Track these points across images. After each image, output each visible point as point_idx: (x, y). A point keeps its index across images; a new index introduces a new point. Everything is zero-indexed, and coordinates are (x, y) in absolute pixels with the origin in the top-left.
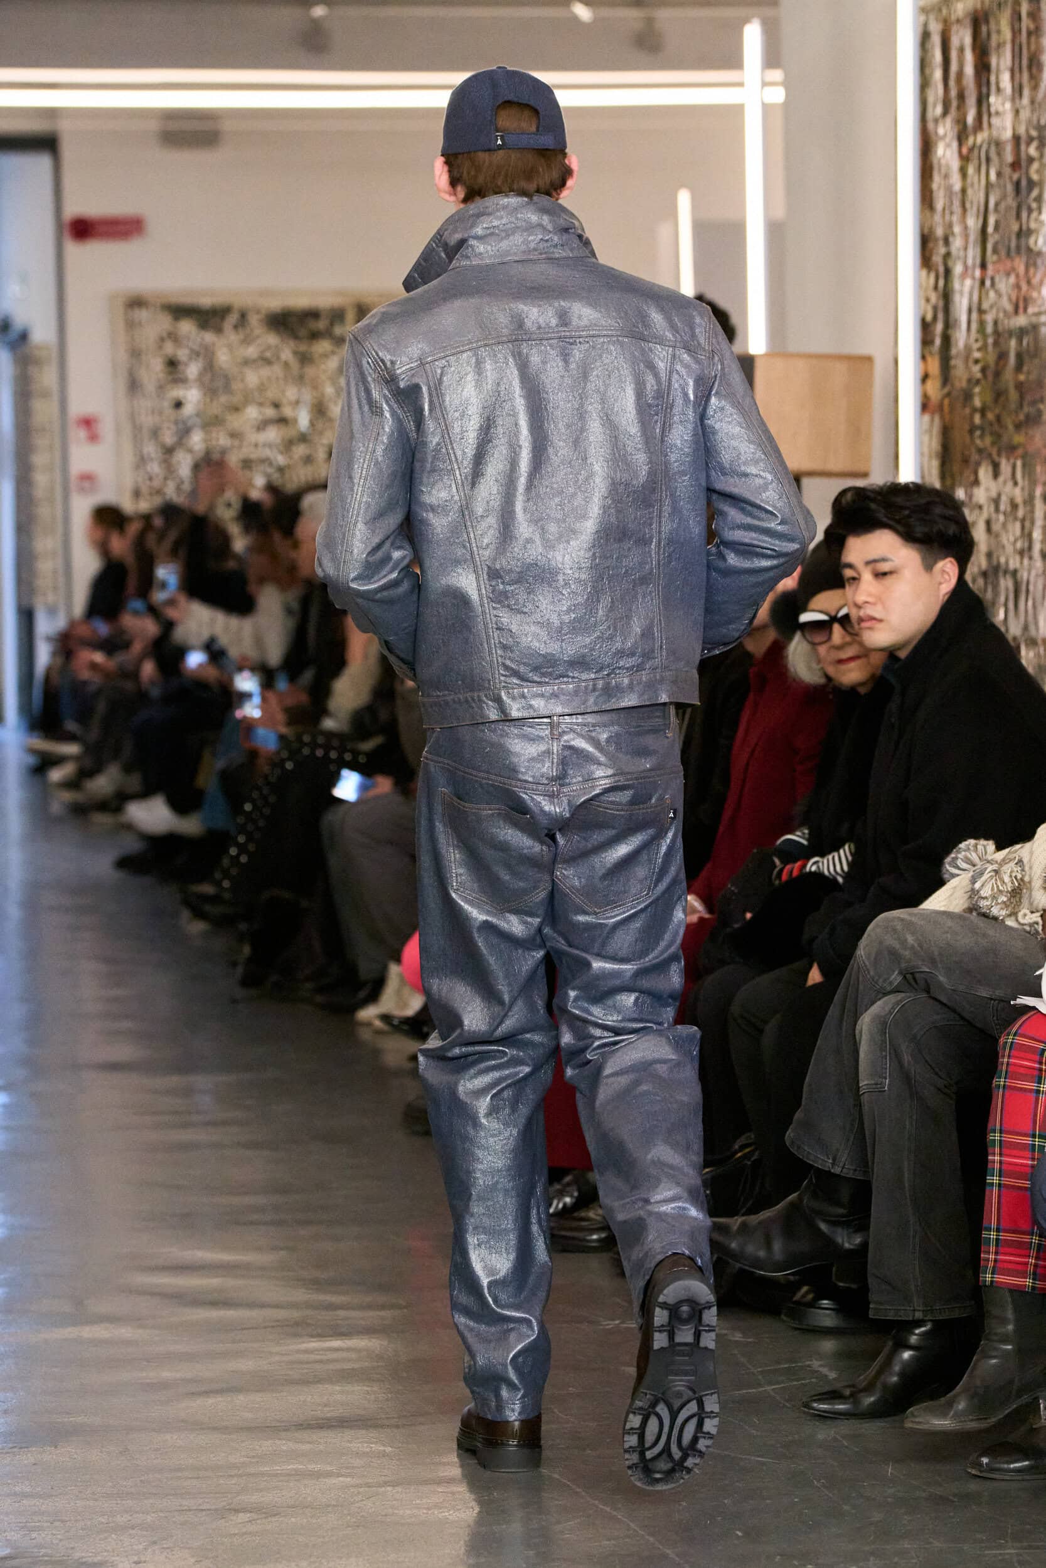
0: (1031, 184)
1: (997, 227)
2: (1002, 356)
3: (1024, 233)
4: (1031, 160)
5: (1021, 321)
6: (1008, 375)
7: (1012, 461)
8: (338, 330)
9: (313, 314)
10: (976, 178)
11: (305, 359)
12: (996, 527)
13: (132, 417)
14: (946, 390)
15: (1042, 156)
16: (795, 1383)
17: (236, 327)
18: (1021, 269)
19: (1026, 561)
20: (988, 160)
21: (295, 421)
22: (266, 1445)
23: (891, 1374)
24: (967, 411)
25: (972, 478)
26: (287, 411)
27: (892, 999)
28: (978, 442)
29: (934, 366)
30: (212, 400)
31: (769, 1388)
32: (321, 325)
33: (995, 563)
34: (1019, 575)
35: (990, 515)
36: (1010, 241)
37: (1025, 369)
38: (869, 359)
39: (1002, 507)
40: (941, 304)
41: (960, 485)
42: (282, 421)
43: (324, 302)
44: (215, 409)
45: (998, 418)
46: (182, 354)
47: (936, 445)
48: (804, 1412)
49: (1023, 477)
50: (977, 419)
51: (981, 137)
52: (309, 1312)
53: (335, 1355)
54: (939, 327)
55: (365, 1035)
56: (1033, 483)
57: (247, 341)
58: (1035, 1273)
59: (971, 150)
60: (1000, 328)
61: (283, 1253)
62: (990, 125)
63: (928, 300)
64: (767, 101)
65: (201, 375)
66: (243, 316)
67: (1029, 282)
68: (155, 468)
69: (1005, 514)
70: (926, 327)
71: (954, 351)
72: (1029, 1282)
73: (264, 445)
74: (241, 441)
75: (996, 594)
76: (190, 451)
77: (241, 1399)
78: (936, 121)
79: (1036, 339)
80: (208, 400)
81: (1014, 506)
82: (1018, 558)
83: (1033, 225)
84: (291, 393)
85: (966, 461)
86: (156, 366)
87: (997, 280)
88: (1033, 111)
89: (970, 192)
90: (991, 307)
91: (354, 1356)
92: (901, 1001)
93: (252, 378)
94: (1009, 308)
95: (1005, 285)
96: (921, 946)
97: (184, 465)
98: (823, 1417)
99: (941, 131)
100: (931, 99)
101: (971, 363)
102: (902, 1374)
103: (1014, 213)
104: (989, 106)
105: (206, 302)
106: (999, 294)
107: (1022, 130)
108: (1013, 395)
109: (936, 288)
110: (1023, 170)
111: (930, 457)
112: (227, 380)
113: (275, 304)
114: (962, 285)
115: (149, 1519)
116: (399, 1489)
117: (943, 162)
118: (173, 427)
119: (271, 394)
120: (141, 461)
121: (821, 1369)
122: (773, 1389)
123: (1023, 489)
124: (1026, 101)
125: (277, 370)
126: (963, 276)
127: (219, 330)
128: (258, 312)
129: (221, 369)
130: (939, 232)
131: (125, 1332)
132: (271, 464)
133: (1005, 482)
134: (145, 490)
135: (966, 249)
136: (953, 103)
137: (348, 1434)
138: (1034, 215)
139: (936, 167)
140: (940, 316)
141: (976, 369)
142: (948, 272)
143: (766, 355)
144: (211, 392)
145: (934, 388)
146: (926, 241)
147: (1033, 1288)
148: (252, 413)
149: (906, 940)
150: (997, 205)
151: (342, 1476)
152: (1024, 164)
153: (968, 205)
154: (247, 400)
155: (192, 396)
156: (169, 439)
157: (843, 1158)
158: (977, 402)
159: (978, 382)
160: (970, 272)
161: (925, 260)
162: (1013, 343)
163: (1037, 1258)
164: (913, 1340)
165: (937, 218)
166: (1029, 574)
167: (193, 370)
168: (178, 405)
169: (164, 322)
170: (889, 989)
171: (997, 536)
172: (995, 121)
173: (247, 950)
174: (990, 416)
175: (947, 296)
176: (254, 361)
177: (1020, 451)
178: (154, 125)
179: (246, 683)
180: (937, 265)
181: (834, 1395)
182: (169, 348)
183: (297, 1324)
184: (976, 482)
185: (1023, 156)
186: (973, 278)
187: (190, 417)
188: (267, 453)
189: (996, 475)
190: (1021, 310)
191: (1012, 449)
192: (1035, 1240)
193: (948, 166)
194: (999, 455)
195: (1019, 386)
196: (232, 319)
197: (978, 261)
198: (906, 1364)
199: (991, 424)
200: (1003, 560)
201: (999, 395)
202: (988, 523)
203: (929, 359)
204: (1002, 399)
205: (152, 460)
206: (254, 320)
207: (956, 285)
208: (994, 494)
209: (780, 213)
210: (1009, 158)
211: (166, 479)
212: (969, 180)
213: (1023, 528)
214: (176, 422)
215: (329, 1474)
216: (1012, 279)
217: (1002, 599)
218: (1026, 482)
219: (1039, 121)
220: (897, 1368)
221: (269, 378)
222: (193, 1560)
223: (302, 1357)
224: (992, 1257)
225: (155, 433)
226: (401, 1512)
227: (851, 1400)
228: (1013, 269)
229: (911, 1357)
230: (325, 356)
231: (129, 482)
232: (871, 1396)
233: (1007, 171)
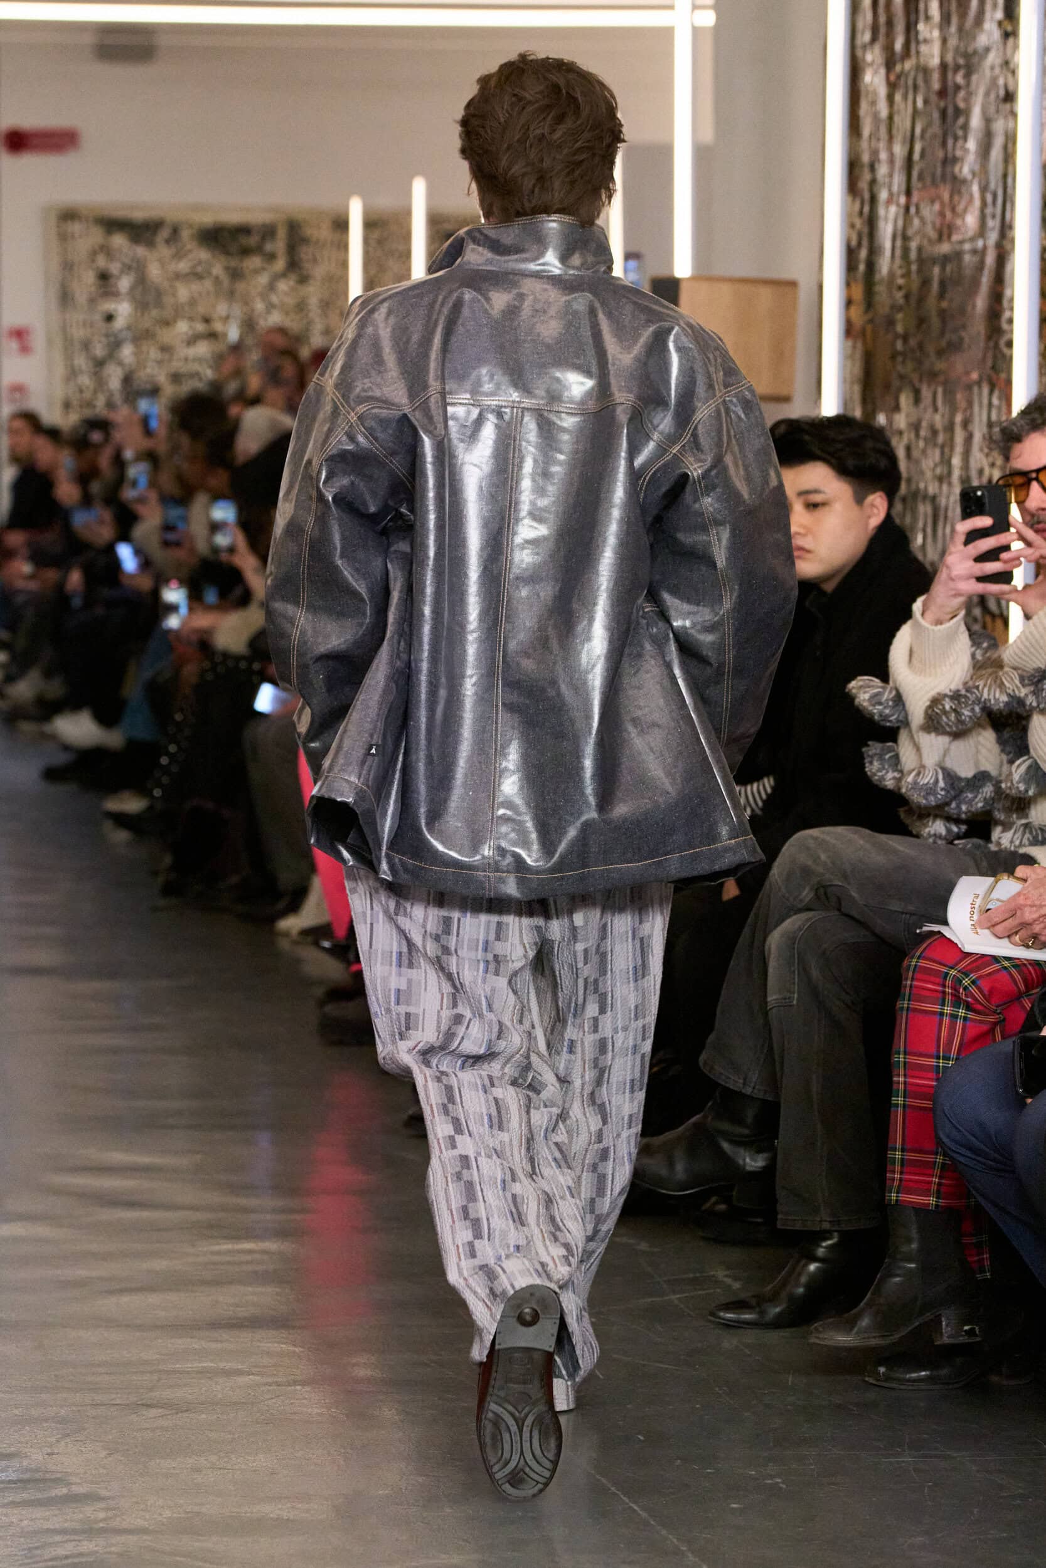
0: (958, 112)
1: (923, 154)
2: (926, 283)
3: (950, 161)
4: (958, 88)
5: (945, 248)
6: (932, 302)
7: (933, 387)
8: (269, 247)
9: (244, 230)
10: (902, 106)
11: (236, 275)
12: (915, 453)
13: (64, 329)
14: (870, 316)
15: (968, 84)
16: (700, 1292)
17: (167, 242)
18: (946, 196)
19: (945, 487)
20: (915, 87)
21: (225, 335)
22: (180, 1343)
23: (798, 1285)
24: (890, 336)
25: (893, 404)
26: (218, 326)
27: (804, 916)
28: (899, 368)
29: (858, 292)
30: (143, 314)
31: (674, 1297)
32: (253, 241)
33: (914, 487)
34: (938, 499)
35: (909, 440)
36: (935, 166)
37: (948, 296)
38: (793, 284)
39: (923, 433)
40: (866, 230)
41: (881, 411)
42: (212, 336)
43: (256, 218)
44: (146, 323)
45: (921, 346)
46: (114, 268)
47: (858, 369)
48: (710, 1321)
49: (944, 402)
50: (899, 345)
51: (908, 65)
52: (221, 1215)
53: (249, 1258)
54: (863, 253)
55: (284, 944)
56: (953, 410)
57: (178, 256)
58: (938, 1191)
59: (899, 77)
60: (924, 256)
61: (199, 1157)
62: (918, 53)
63: (852, 226)
64: (697, 24)
65: (132, 289)
66: (175, 231)
67: (953, 210)
68: (85, 380)
69: (925, 439)
70: (850, 254)
71: (877, 277)
72: (932, 1200)
73: (194, 360)
74: (172, 355)
75: (915, 519)
76: (120, 363)
77: (154, 1299)
78: (864, 47)
79: (960, 267)
80: (139, 314)
81: (934, 432)
82: (937, 484)
83: (958, 153)
84: (222, 309)
85: (887, 386)
86: (89, 278)
87: (922, 206)
88: (960, 39)
89: (896, 118)
90: (917, 232)
91: (265, 1257)
92: (810, 919)
93: (183, 292)
94: (933, 235)
95: (929, 212)
96: (833, 863)
97: (114, 378)
98: (729, 1326)
99: (869, 57)
100: (860, 25)
101: (895, 292)
102: (808, 1286)
103: (939, 141)
104: (917, 33)
105: (138, 215)
106: (922, 220)
107: (949, 58)
108: (935, 322)
109: (861, 213)
110: (950, 98)
111: (852, 383)
112: (159, 294)
113: (207, 219)
114: (887, 211)
115: (63, 1412)
116: (308, 1388)
117: (871, 89)
118: (103, 339)
119: (201, 309)
120: (72, 373)
121: (726, 1279)
122: (679, 1299)
123: (943, 416)
124: (953, 29)
125: (208, 284)
126: (889, 202)
127: (150, 244)
128: (191, 226)
129: (153, 283)
130: (866, 158)
131: (42, 1230)
132: (200, 379)
133: (925, 409)
134: (75, 403)
135: (891, 175)
136: (882, 31)
137: (260, 1334)
138: (960, 143)
139: (863, 94)
140: (865, 242)
141: (899, 296)
142: (873, 199)
143: (693, 278)
144: (142, 306)
145: (856, 313)
146: (853, 167)
147: (937, 1206)
148: (182, 327)
149: (819, 857)
150: (923, 131)
151: (253, 1374)
152: (950, 90)
153: (894, 132)
154: (178, 313)
155: (123, 310)
156: (99, 351)
157: (754, 1077)
158: (900, 328)
159: (900, 309)
160: (895, 198)
161: (852, 185)
162: (936, 270)
163: (940, 1177)
164: (821, 1252)
165: (864, 144)
166: (948, 497)
167: (124, 284)
168: (110, 318)
169: (96, 236)
170: (800, 906)
171: (918, 462)
172: (923, 48)
173: (168, 860)
174: (913, 342)
175: (871, 222)
176: (187, 275)
177: (941, 378)
178: (89, 39)
179: (174, 595)
180: (863, 190)
181: (739, 1305)
182: (101, 262)
183: (210, 1226)
184: (897, 408)
185: (950, 83)
186: (898, 205)
187: (121, 331)
188: (195, 367)
189: (917, 400)
190: (945, 237)
191: (932, 376)
192: (939, 1159)
193: (875, 93)
194: (921, 380)
195: (943, 314)
196: (164, 233)
197: (904, 187)
198: (813, 1276)
199: (913, 351)
200: (922, 486)
201: (921, 321)
202: (908, 449)
203: (853, 285)
204: (924, 326)
205: (81, 372)
206: (185, 234)
207: (881, 211)
208: (913, 419)
209: (708, 135)
210: (936, 86)
211: (95, 392)
212: (896, 107)
213: (942, 453)
214: (107, 336)
215: (240, 1373)
216: (937, 207)
217: (920, 524)
218: (947, 408)
219: (966, 48)
220: (803, 1279)
221: (200, 294)
222: (103, 1454)
223: (216, 1258)
224: (897, 1176)
225: (86, 345)
226: (309, 1410)
227: (757, 1309)
228: (939, 197)
229: (817, 1268)
230: (257, 272)
231: (59, 392)
232: (776, 1306)
233: (934, 98)
